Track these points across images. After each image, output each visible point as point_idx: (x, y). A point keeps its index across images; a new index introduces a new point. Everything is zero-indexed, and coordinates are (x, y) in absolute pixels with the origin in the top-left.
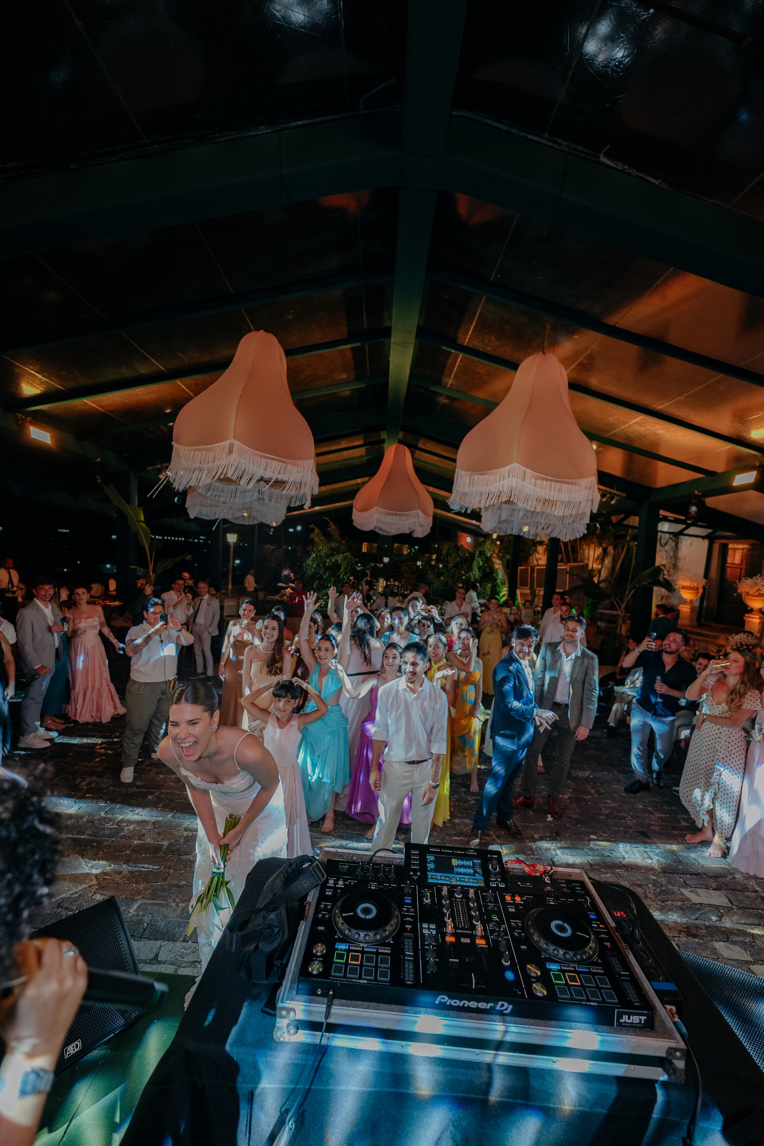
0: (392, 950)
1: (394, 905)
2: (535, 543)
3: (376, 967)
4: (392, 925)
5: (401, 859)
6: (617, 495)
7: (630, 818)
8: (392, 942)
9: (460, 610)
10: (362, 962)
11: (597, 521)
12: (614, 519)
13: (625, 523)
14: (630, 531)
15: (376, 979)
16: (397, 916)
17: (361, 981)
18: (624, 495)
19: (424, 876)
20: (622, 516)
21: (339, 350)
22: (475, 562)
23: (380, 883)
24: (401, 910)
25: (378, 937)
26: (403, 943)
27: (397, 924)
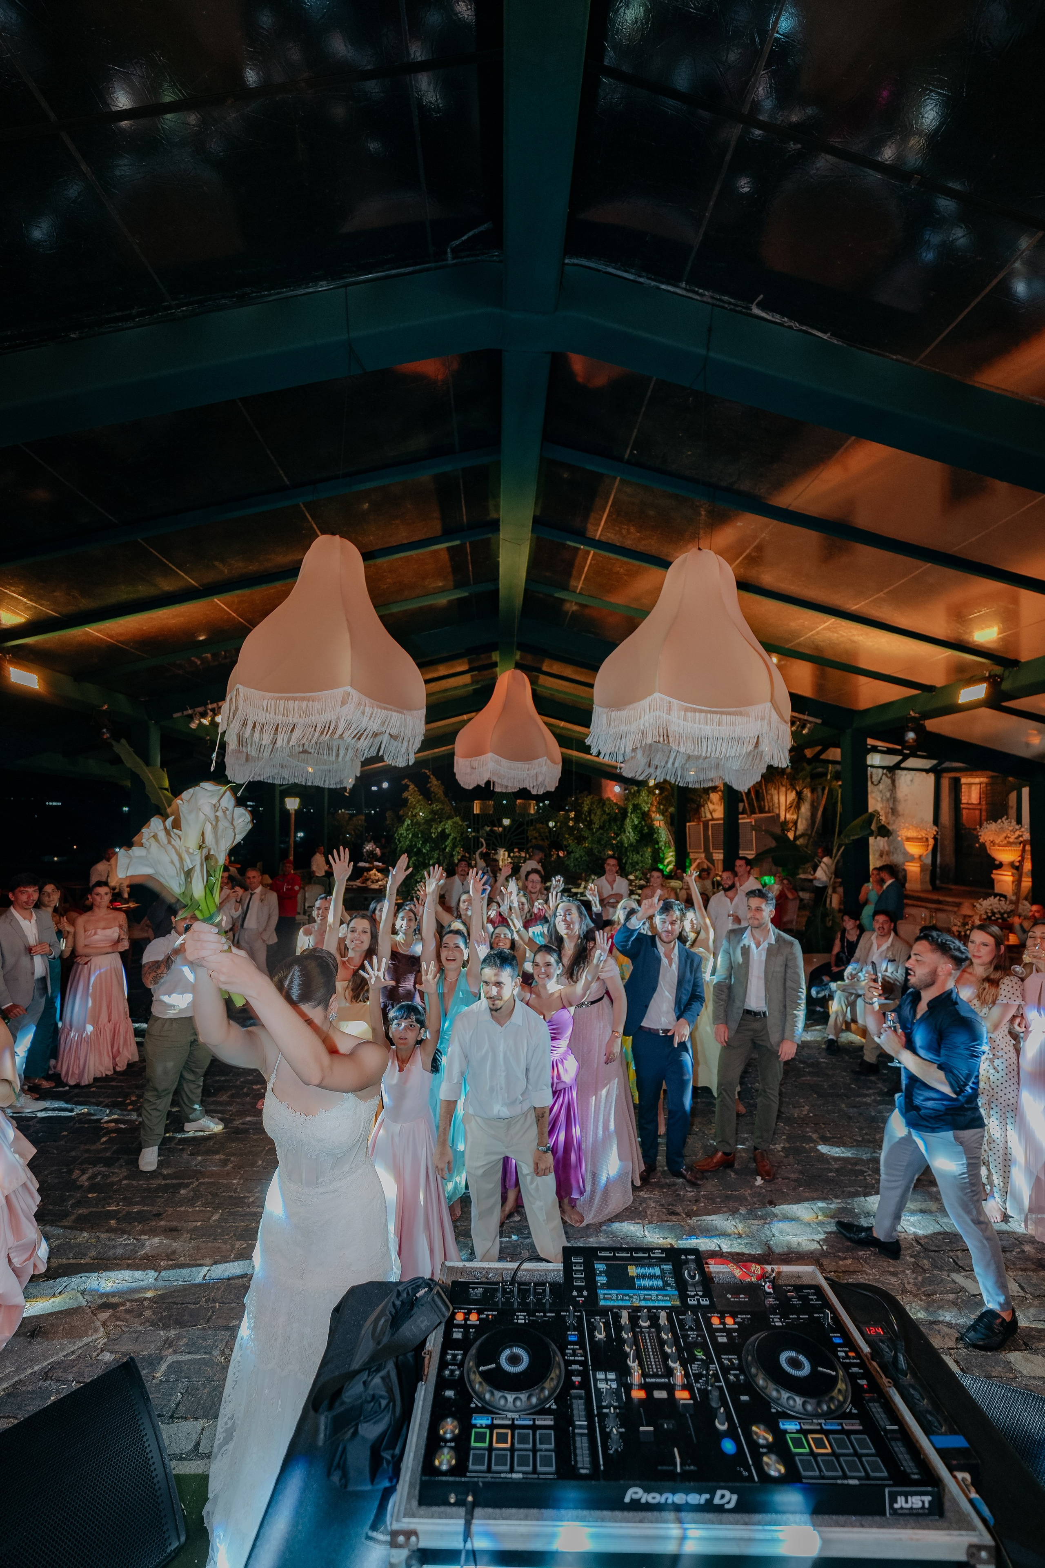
0: (555, 1420)
1: (554, 1347)
3: (534, 1450)
4: (552, 1379)
5: (558, 1270)
6: (809, 722)
8: (554, 1407)
9: (612, 888)
10: (512, 1444)
13: (823, 757)
14: (833, 767)
15: (535, 1471)
16: (559, 1364)
17: (514, 1476)
18: (817, 721)
19: (593, 1298)
20: (819, 748)
21: (431, 551)
23: (531, 1313)
24: (564, 1355)
25: (534, 1400)
26: (570, 1406)
27: (559, 1377)
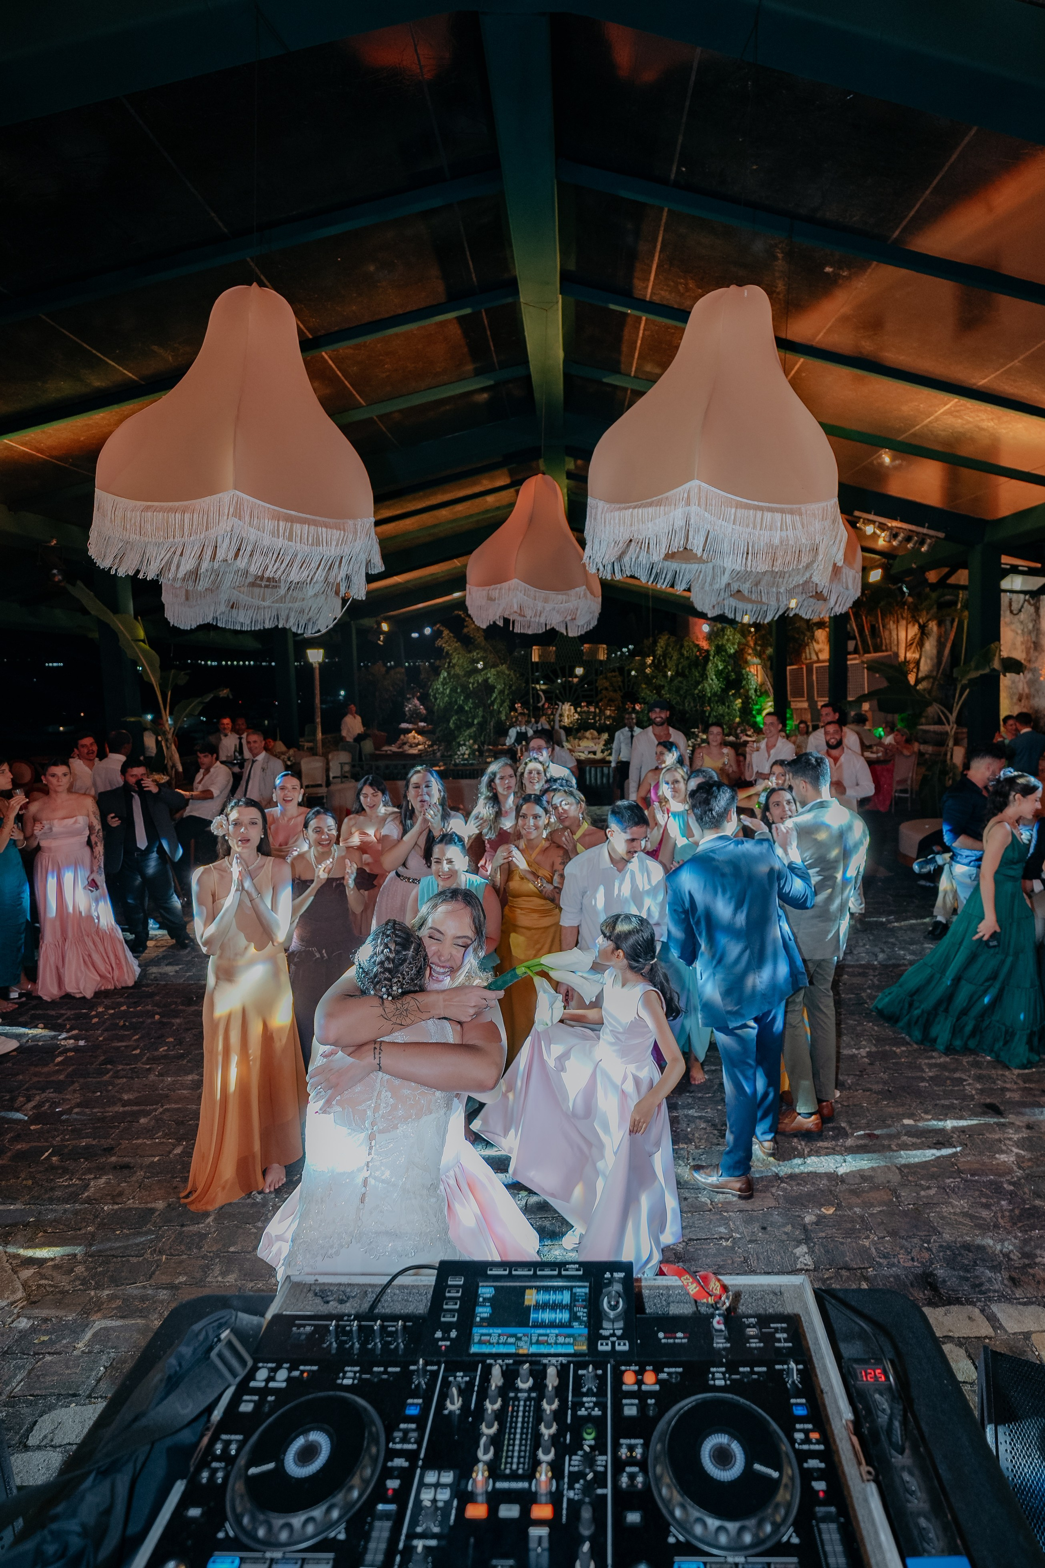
2: (811, 626)
6: (931, 537)
7: (971, 1081)
11: (903, 582)
12: (932, 576)
13: (952, 580)
14: (961, 595)
18: (941, 535)
20: (946, 570)
21: (436, 324)
22: (710, 665)
